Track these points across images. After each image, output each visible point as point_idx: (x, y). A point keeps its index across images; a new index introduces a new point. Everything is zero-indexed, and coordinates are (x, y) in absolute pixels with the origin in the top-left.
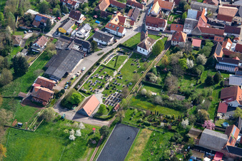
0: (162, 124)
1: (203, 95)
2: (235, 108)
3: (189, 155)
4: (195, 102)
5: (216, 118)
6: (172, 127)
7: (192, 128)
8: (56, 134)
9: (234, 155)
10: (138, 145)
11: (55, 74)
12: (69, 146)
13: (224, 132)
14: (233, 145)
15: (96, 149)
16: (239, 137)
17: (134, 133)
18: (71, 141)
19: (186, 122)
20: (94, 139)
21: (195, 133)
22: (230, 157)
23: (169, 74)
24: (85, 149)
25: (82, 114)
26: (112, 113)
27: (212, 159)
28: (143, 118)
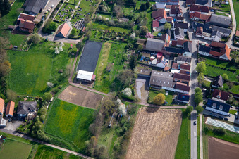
0: (118, 38)
1: (141, 17)
2: (164, 24)
3: (141, 56)
4: (137, 22)
5: (152, 31)
6: (125, 39)
7: (139, 39)
8: (44, 51)
9: (170, 53)
10: (104, 53)
11: (33, 10)
12: (56, 58)
13: (160, 39)
14: (168, 46)
15: (76, 59)
16: (171, 42)
17: (99, 46)
18: (56, 55)
19: (134, 35)
20: (73, 52)
21: (141, 42)
22: (167, 54)
23: (115, 5)
24: (68, 59)
25: (60, 36)
26: (81, 34)
27: (156, 57)
28: (104, 35)
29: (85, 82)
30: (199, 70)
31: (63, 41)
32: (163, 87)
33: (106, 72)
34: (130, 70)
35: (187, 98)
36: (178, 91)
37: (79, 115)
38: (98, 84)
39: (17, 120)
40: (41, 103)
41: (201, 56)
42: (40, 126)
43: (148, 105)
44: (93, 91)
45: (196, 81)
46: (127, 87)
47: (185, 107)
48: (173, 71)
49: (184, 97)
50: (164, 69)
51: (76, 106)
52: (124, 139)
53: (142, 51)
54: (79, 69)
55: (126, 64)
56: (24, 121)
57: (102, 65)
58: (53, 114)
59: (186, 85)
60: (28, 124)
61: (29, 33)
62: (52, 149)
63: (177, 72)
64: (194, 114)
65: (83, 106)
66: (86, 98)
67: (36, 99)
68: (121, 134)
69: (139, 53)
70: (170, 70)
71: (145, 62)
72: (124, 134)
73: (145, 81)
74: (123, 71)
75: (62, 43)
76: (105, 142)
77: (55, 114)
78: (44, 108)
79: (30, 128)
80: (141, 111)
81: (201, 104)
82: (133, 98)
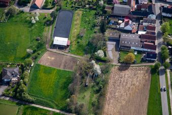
0: (87, 6)
3: (109, 21)
6: (94, 7)
7: (107, 6)
8: (21, 21)
9: (136, 16)
10: (76, 20)
12: (33, 28)
13: (126, 5)
14: (134, 10)
15: (51, 27)
16: (136, 6)
17: (71, 14)
18: (33, 24)
19: (102, 2)
20: (48, 21)
21: (109, 8)
22: (134, 18)
24: (44, 28)
25: (34, 7)
26: (54, 4)
27: (123, 21)
28: (75, 4)
29: (61, 47)
30: (164, 30)
31: (38, 12)
32: (132, 48)
33: (79, 37)
34: (101, 34)
35: (154, 55)
36: (146, 50)
37: (59, 77)
38: (73, 49)
39: (2, 85)
40: (23, 69)
41: (164, 17)
42: (24, 89)
43: (119, 64)
44: (69, 54)
45: (161, 40)
46: (100, 49)
47: (154, 64)
48: (140, 33)
49: (151, 55)
50: (131, 31)
51: (54, 69)
52: (101, 95)
53: (110, 16)
54: (54, 36)
55: (97, 29)
56: (9, 85)
57: (75, 30)
58: (35, 78)
59: (153, 44)
60: (12, 87)
61: (6, 6)
62: (36, 109)
63: (144, 33)
64: (161, 70)
65: (62, 68)
66: (63, 61)
67: (18, 65)
68: (98, 91)
69: (108, 19)
70: (137, 32)
71: (114, 27)
72: (100, 91)
73: (115, 43)
74: (95, 35)
75: (38, 13)
76: (84, 99)
77: (36, 77)
78: (26, 72)
79: (15, 91)
80: (114, 70)
81: (168, 61)
82: (106, 58)
